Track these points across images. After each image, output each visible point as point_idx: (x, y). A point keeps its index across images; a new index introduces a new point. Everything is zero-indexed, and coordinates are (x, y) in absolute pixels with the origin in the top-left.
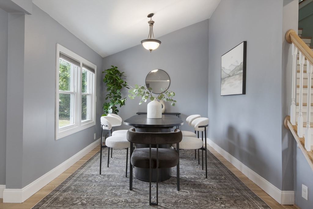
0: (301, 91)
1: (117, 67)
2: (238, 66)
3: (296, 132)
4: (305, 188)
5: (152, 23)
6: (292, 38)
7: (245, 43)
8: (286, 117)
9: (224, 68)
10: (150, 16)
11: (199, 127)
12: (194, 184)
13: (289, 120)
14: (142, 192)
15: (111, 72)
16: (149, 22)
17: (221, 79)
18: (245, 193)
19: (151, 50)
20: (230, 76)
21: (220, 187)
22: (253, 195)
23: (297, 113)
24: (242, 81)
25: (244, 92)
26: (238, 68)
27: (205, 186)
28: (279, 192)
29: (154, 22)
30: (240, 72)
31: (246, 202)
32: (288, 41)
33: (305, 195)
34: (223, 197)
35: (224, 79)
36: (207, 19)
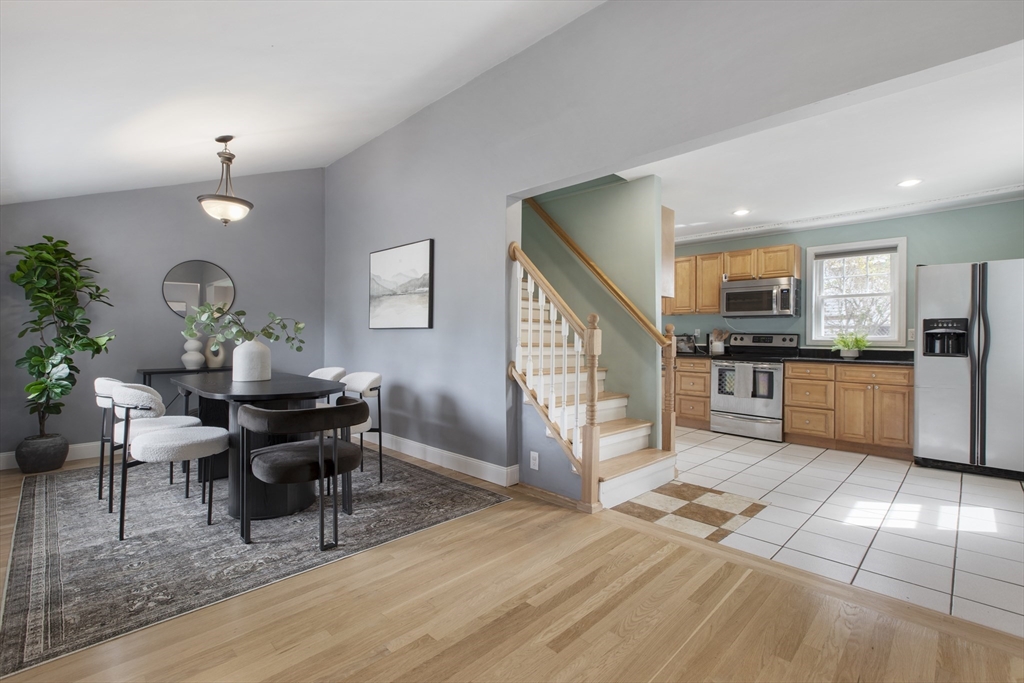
0: (530, 326)
1: (66, 243)
2: (418, 279)
3: (525, 383)
4: (534, 455)
5: (228, 159)
6: (517, 254)
7: (432, 242)
8: (511, 363)
9: (378, 277)
10: (224, 139)
11: (371, 390)
12: (372, 497)
13: (515, 367)
14: (286, 538)
15: (45, 255)
16: (219, 154)
17: (371, 297)
18: (455, 486)
19: (226, 221)
20: (395, 294)
21: (413, 488)
22: (468, 486)
23: (525, 357)
24: (427, 305)
25: (431, 325)
26: (419, 283)
27: (392, 495)
28: (504, 470)
29: (234, 156)
30: (421, 289)
31: (466, 496)
32: (512, 257)
33: (534, 465)
34: (432, 500)
35: (379, 297)
36: (322, 170)
